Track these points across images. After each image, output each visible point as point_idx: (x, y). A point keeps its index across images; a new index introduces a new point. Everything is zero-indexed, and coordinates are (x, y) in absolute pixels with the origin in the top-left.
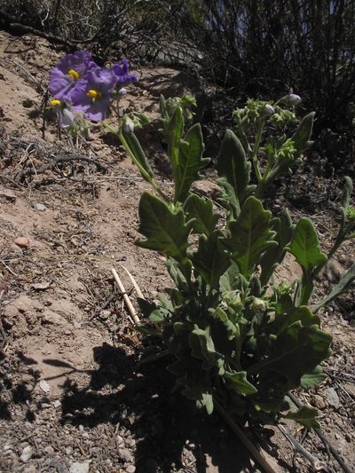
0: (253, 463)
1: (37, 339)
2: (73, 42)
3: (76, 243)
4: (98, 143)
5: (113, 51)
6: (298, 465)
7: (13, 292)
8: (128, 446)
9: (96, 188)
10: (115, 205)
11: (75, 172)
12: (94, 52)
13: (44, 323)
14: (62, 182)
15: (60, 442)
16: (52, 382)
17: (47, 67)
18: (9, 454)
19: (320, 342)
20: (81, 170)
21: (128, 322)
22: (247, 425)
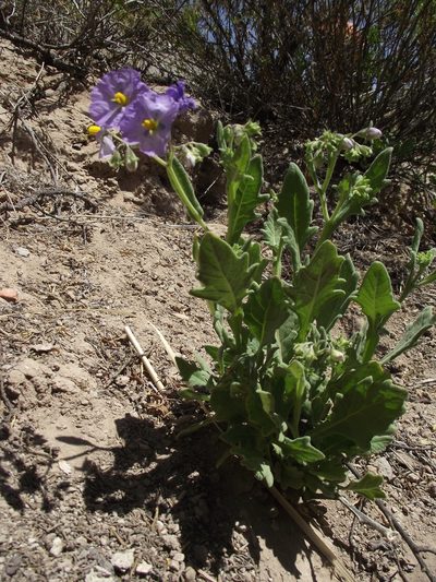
0: (308, 544)
1: (48, 411)
2: (46, 47)
3: (73, 297)
4: (81, 175)
5: (95, 61)
6: (355, 544)
7: (10, 355)
8: (172, 532)
9: (87, 230)
10: (113, 250)
11: (59, 210)
12: (72, 60)
13: (56, 391)
14: (43, 221)
15: (92, 531)
16: (73, 461)
17: (12, 76)
18: (35, 549)
19: (393, 398)
20: (66, 207)
21: (150, 390)
22: (301, 501)
